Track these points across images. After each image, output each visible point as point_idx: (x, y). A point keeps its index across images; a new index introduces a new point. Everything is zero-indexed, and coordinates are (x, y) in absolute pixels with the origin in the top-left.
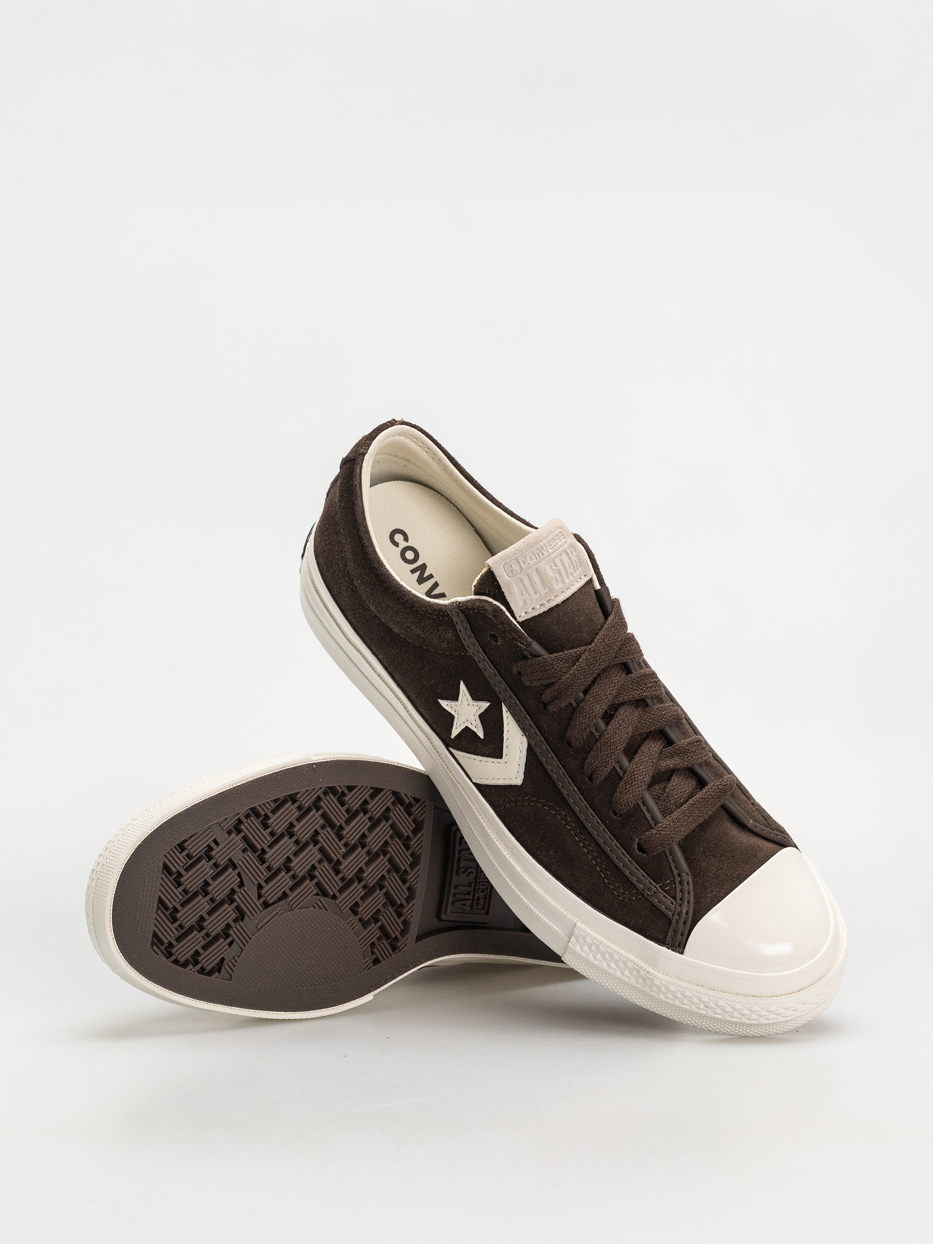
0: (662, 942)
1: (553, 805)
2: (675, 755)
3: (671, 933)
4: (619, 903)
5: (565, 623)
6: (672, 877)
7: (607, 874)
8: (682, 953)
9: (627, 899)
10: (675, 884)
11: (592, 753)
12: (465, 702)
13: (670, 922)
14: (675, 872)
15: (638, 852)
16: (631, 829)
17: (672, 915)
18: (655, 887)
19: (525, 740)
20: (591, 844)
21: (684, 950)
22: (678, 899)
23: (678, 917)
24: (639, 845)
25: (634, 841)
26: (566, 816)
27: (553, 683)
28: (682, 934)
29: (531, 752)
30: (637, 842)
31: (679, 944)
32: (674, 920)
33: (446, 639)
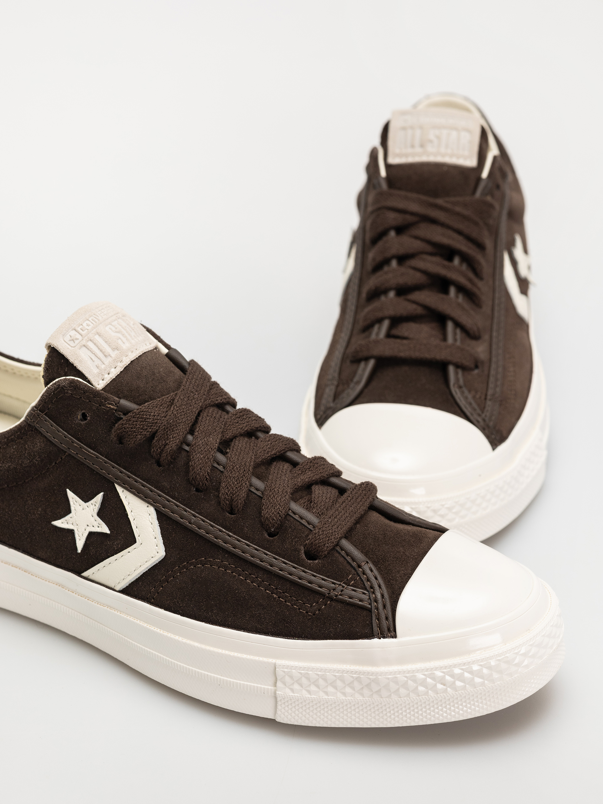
0: (369, 636)
1: (205, 559)
2: (306, 471)
3: (375, 622)
4: (310, 619)
5: (145, 376)
6: (353, 571)
7: (286, 597)
8: (395, 636)
9: (316, 611)
10: (359, 576)
11: (223, 485)
12: (79, 508)
13: (370, 610)
14: (354, 564)
15: (309, 561)
16: (292, 541)
17: (369, 604)
18: (340, 585)
19: (152, 510)
20: (258, 576)
21: (396, 634)
22: (368, 588)
23: (375, 604)
24: (306, 553)
25: (299, 551)
26: (222, 562)
27: (156, 432)
28: (387, 618)
29: (162, 518)
30: (303, 551)
31: (389, 630)
32: (373, 608)
33: (36, 452)
